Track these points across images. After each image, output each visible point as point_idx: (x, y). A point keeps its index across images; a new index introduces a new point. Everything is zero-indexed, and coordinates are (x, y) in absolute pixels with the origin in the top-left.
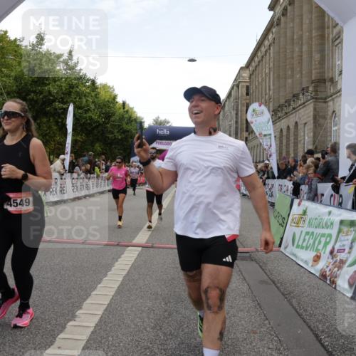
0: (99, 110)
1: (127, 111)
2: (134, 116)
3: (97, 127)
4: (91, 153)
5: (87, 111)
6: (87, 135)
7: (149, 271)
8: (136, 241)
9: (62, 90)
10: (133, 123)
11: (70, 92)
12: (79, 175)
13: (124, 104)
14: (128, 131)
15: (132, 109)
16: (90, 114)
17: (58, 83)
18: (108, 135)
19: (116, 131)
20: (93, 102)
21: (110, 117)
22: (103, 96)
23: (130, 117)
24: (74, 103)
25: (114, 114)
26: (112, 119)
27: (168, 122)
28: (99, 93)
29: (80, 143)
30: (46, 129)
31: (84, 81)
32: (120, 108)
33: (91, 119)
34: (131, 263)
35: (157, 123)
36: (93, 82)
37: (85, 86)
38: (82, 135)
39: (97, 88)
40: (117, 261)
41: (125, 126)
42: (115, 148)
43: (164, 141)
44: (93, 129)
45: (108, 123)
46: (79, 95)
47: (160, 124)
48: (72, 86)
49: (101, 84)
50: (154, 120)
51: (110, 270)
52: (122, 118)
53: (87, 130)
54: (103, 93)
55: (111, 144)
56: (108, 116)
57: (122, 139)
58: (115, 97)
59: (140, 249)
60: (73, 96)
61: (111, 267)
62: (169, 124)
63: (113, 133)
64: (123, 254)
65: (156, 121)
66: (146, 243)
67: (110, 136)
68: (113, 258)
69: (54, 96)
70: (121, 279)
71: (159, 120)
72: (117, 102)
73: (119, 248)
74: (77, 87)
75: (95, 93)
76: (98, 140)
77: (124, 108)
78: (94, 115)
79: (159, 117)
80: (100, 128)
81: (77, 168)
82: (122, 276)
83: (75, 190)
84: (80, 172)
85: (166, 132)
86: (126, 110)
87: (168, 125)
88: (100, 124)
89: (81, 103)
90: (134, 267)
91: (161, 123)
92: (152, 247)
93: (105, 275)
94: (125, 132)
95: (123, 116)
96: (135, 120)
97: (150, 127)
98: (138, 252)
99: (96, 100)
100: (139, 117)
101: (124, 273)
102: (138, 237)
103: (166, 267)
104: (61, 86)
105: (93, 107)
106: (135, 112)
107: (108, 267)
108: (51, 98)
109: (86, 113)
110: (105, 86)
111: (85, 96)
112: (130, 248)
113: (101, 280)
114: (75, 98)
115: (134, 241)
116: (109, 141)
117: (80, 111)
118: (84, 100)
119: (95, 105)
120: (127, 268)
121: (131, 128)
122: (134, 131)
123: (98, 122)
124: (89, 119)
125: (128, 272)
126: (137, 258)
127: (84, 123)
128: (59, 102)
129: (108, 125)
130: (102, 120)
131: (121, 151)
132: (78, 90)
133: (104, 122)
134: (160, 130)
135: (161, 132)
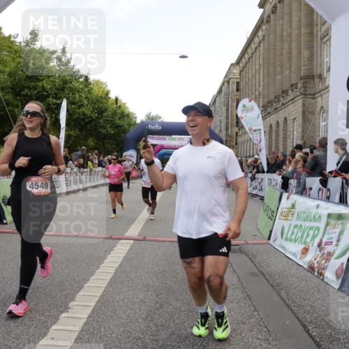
0: (92, 105)
1: (120, 107)
2: (126, 112)
3: (90, 122)
4: (84, 147)
5: (80, 107)
6: (80, 130)
7: (141, 263)
8: (129, 233)
9: (55, 85)
10: (126, 118)
12: (72, 169)
13: (117, 99)
14: (121, 126)
15: (125, 104)
16: (83, 109)
17: (52, 79)
18: (101, 130)
19: (109, 126)
20: (86, 98)
21: (102, 112)
22: (96, 91)
23: (123, 113)
24: (68, 99)
25: (106, 110)
26: (105, 114)
27: (160, 118)
28: (92, 89)
29: (73, 138)
31: (77, 77)
32: (112, 104)
33: (84, 114)
34: (123, 256)
35: (149, 118)
36: (87, 78)
37: (78, 82)
38: (75, 130)
39: (90, 84)
40: (109, 253)
41: (118, 122)
42: (108, 142)
43: (156, 136)
44: (86, 124)
45: (100, 118)
46: (73, 90)
47: (151, 119)
48: (65, 82)
49: (94, 80)
50: (147, 116)
51: (103, 263)
52: (115, 113)
53: (80, 125)
54: (95, 88)
55: (104, 138)
56: (101, 112)
57: (114, 134)
58: (108, 93)
59: (132, 242)
60: (66, 91)
61: (104, 259)
62: (161, 120)
63: (105, 128)
65: (148, 116)
66: (138, 236)
67: (103, 131)
68: (106, 251)
69: (48, 92)
70: (113, 271)
71: (151, 115)
72: (110, 98)
73: (111, 241)
74: (71, 83)
75: (88, 89)
76: (91, 135)
77: (116, 104)
78: (87, 110)
79: (151, 113)
80: (93, 123)
81: (70, 162)
82: (115, 269)
83: (68, 184)
84: (73, 166)
85: (158, 127)
86: (118, 105)
88: (93, 120)
89: (74, 98)
90: (126, 259)
91: (153, 119)
92: (144, 239)
93: (98, 267)
94: (117, 127)
95: (115, 111)
96: (128, 115)
97: (142, 123)
98: (130, 245)
99: (89, 96)
100: (132, 113)
101: (117, 265)
102: (130, 230)
104: (55, 82)
105: (86, 102)
106: (127, 108)
107: (101, 260)
108: (45, 93)
109: (79, 109)
110: (97, 82)
111: (78, 91)
112: (122, 241)
113: (94, 272)
114: (69, 94)
115: (126, 235)
116: (102, 136)
117: (73, 106)
118: (77, 96)
119: (88, 101)
120: (120, 260)
121: (124, 123)
122: (126, 127)
123: (91, 117)
124: (82, 115)
125: (120, 265)
126: (129, 251)
127: (77, 118)
128: (53, 97)
129: (101, 121)
130: (95, 116)
131: (114, 146)
132: (71, 86)
133: (97, 117)
134: (152, 126)
135: (153, 127)
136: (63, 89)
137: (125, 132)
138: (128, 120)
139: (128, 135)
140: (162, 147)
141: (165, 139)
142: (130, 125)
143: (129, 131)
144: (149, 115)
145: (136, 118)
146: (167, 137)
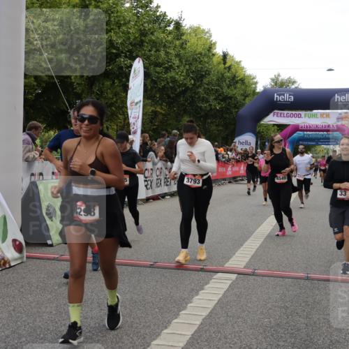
0: (187, 67)
1: (229, 68)
2: (240, 75)
3: (184, 92)
5: (168, 69)
6: (170, 105)
7: (244, 311)
8: (230, 264)
9: (129, 38)
10: (239, 85)
11: (142, 42)
12: (154, 164)
13: (225, 56)
14: (230, 98)
15: (238, 63)
16: (172, 74)
17: (124, 28)
18: (200, 105)
19: (212, 98)
20: (178, 55)
21: (202, 76)
22: (193, 45)
23: (234, 77)
24: (146, 59)
25: (208, 73)
26: (206, 80)
27: (294, 82)
28: (186, 42)
29: (160, 117)
30: (110, 96)
31: (162, 25)
32: (219, 63)
33: (174, 81)
34: (216, 298)
35: (276, 84)
36: (178, 25)
37: (163, 32)
38: (161, 105)
39: (183, 34)
40: (197, 294)
41: (227, 91)
42: (212, 123)
43: (286, 112)
44: (178, 96)
45: (200, 86)
46: (156, 45)
47: (280, 84)
48: (143, 33)
49: (190, 28)
50: (272, 80)
51: (185, 308)
52: (221, 78)
53: (169, 97)
54: (193, 40)
55: (206, 116)
56: (200, 76)
57: (221, 110)
58: (211, 47)
59: (234, 276)
60: (147, 47)
61: (187, 304)
62: (296, 85)
63: (207, 101)
64: (207, 283)
65: (275, 81)
66: (245, 268)
67: (204, 105)
68: (193, 290)
69: (117, 49)
70: (198, 323)
71: (280, 78)
72: (214, 55)
73: (202, 274)
74: (152, 33)
75: (181, 41)
76: (185, 111)
77: (225, 63)
78: (179, 75)
79: (279, 75)
80: (188, 94)
81: (151, 153)
82: (201, 318)
83: (149, 186)
84: (156, 160)
85: (288, 98)
86: (227, 65)
87: (293, 87)
88: (187, 89)
89: (158, 57)
90: (221, 303)
91: (282, 84)
92: (253, 274)
93: (177, 315)
94: (226, 98)
95: (223, 75)
96: (242, 81)
97: (265, 91)
98: (230, 282)
99: (182, 52)
100: (250, 76)
101: (205, 313)
102: (234, 258)
103: (269, 305)
104: (129, 33)
105: (177, 62)
106: (243, 68)
107: (182, 304)
108: (114, 51)
109: (166, 73)
110: (196, 31)
111: (165, 46)
112: (220, 275)
113: (169, 322)
114: (150, 51)
115: (227, 265)
116: (203, 113)
117: (158, 69)
118: (162, 53)
119: (180, 60)
120: (211, 305)
121: (236, 92)
122: (239, 98)
123: (186, 84)
124: (172, 82)
125: (211, 312)
126: (228, 290)
127: (164, 87)
128: (126, 56)
129: (200, 90)
130: (190, 83)
131: (221, 128)
132: (153, 38)
133: (194, 85)
134: (280, 95)
135: (280, 98)
136: (141, 43)
137: (238, 106)
138: (243, 87)
139: (242, 111)
140: (296, 128)
141: (299, 116)
142: (245, 96)
143: (244, 104)
144: (277, 79)
145: (256, 83)
146: (303, 113)
